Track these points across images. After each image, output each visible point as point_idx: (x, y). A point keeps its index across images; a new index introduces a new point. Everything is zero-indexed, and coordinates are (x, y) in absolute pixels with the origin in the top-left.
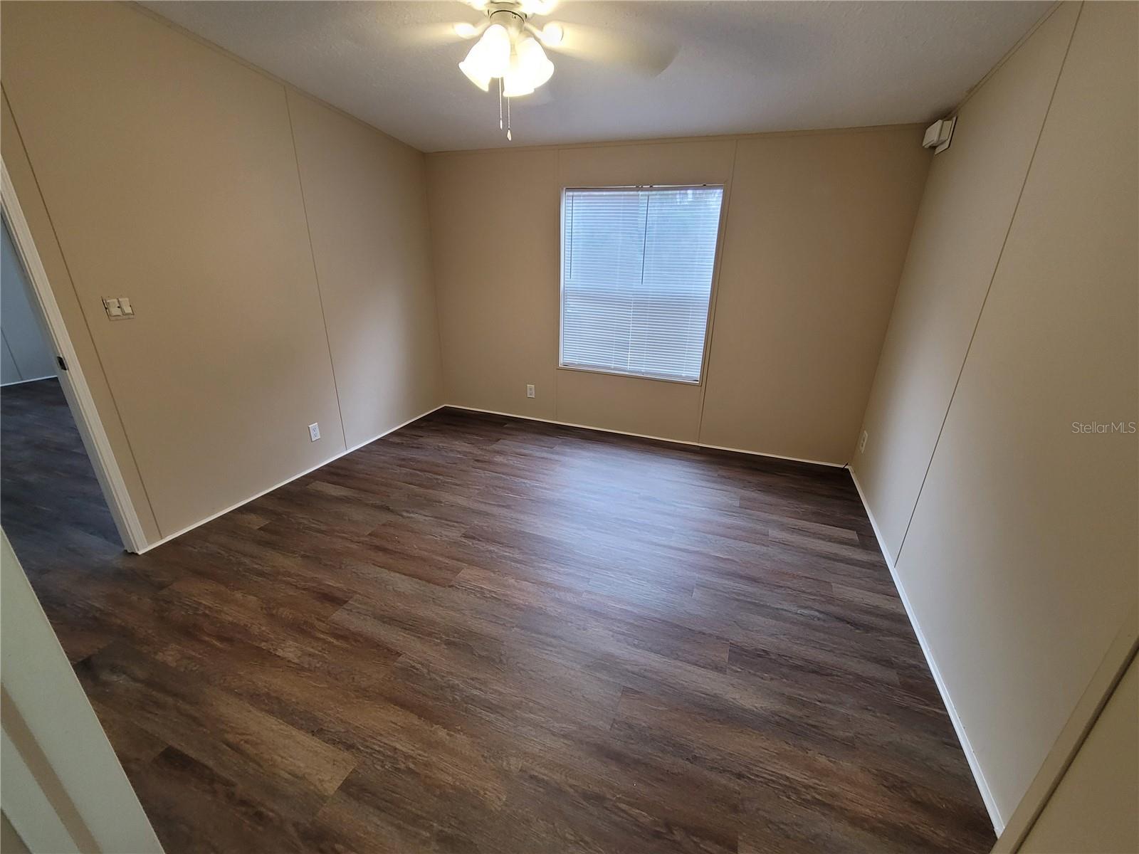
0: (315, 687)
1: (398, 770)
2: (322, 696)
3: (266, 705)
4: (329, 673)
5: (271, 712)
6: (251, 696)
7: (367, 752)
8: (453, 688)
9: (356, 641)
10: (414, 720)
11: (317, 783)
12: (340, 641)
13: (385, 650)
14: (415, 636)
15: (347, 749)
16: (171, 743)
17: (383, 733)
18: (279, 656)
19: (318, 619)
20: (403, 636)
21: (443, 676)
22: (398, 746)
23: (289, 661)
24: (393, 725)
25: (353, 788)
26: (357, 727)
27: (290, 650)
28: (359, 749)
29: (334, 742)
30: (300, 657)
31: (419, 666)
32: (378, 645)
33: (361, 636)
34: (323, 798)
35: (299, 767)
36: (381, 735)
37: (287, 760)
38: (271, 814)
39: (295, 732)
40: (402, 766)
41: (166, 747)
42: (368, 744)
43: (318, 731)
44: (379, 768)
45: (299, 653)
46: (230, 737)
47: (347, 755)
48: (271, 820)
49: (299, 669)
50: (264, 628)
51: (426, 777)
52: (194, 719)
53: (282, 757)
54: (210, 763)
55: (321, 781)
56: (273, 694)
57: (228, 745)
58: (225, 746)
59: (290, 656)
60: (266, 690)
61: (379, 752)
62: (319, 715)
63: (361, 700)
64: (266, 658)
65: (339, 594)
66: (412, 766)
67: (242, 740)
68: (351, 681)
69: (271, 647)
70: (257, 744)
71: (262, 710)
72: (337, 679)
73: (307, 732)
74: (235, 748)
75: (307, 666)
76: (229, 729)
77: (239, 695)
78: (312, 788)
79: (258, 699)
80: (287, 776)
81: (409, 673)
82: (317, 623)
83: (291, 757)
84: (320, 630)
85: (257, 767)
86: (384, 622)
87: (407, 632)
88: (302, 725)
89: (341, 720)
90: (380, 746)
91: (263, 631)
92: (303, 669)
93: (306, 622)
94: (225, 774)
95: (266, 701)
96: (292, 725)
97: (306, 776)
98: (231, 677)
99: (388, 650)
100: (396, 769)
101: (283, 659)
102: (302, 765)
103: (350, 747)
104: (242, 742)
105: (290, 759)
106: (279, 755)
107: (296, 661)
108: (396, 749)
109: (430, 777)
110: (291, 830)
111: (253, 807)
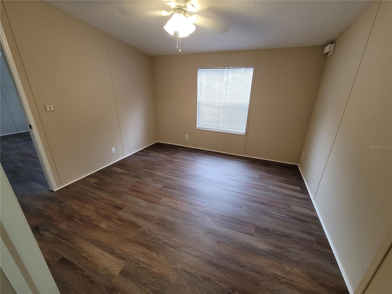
0: (112, 238)
1: (140, 267)
2: (114, 241)
3: (95, 243)
4: (117, 233)
5: (97, 246)
6: (90, 240)
7: (129, 261)
8: (159, 239)
9: (126, 222)
10: (146, 250)
11: (112, 271)
12: (121, 222)
13: (136, 226)
14: (146, 221)
15: (122, 260)
16: (63, 256)
17: (135, 254)
18: (100, 227)
19: (113, 214)
20: (142, 221)
21: (155, 235)
22: (140, 259)
23: (103, 229)
24: (138, 252)
25: (124, 273)
26: (126, 252)
27: (104, 225)
28: (126, 259)
29: (118, 257)
30: (107, 227)
31: (147, 231)
32: (134, 224)
33: (128, 220)
34: (114, 276)
35: (106, 265)
36: (134, 255)
37: (102, 263)
38: (96, 281)
39: (104, 253)
40: (141, 266)
41: (62, 257)
42: (129, 258)
43: (112, 253)
44: (133, 266)
45: (107, 226)
46: (83, 254)
47: (122, 261)
48: (96, 283)
49: (106, 231)
50: (95, 217)
51: (149, 270)
52: (72, 248)
53: (100, 262)
54: (76, 263)
55: (113, 270)
56: (98, 240)
57: (83, 257)
58: (81, 257)
59: (104, 227)
60: (96, 238)
61: (133, 261)
62: (113, 247)
63: (127, 242)
64: (95, 227)
65: (121, 206)
66: (144, 266)
67: (87, 255)
68: (124, 235)
69: (97, 223)
70: (92, 257)
71: (94, 245)
72: (119, 235)
73: (109, 253)
74: (85, 258)
75: (109, 230)
76: (83, 252)
77: (86, 240)
78: (110, 273)
79: (92, 241)
80: (102, 268)
81: (144, 234)
82: (113, 216)
83: (103, 262)
84: (114, 218)
85: (92, 265)
86: (136, 216)
87: (143, 219)
88: (107, 251)
89: (121, 249)
90: (134, 259)
91: (95, 218)
92: (108, 231)
93: (109, 215)
94: (81, 267)
95: (95, 242)
96: (104, 251)
97: (109, 268)
98: (84, 234)
99: (137, 225)
100: (139, 267)
101: (101, 228)
102: (107, 265)
103: (123, 259)
104: (87, 256)
105: (103, 263)
106: (99, 261)
107: (106, 228)
108: (139, 260)
109: (150, 270)
110: (103, 287)
111: (90, 279)
